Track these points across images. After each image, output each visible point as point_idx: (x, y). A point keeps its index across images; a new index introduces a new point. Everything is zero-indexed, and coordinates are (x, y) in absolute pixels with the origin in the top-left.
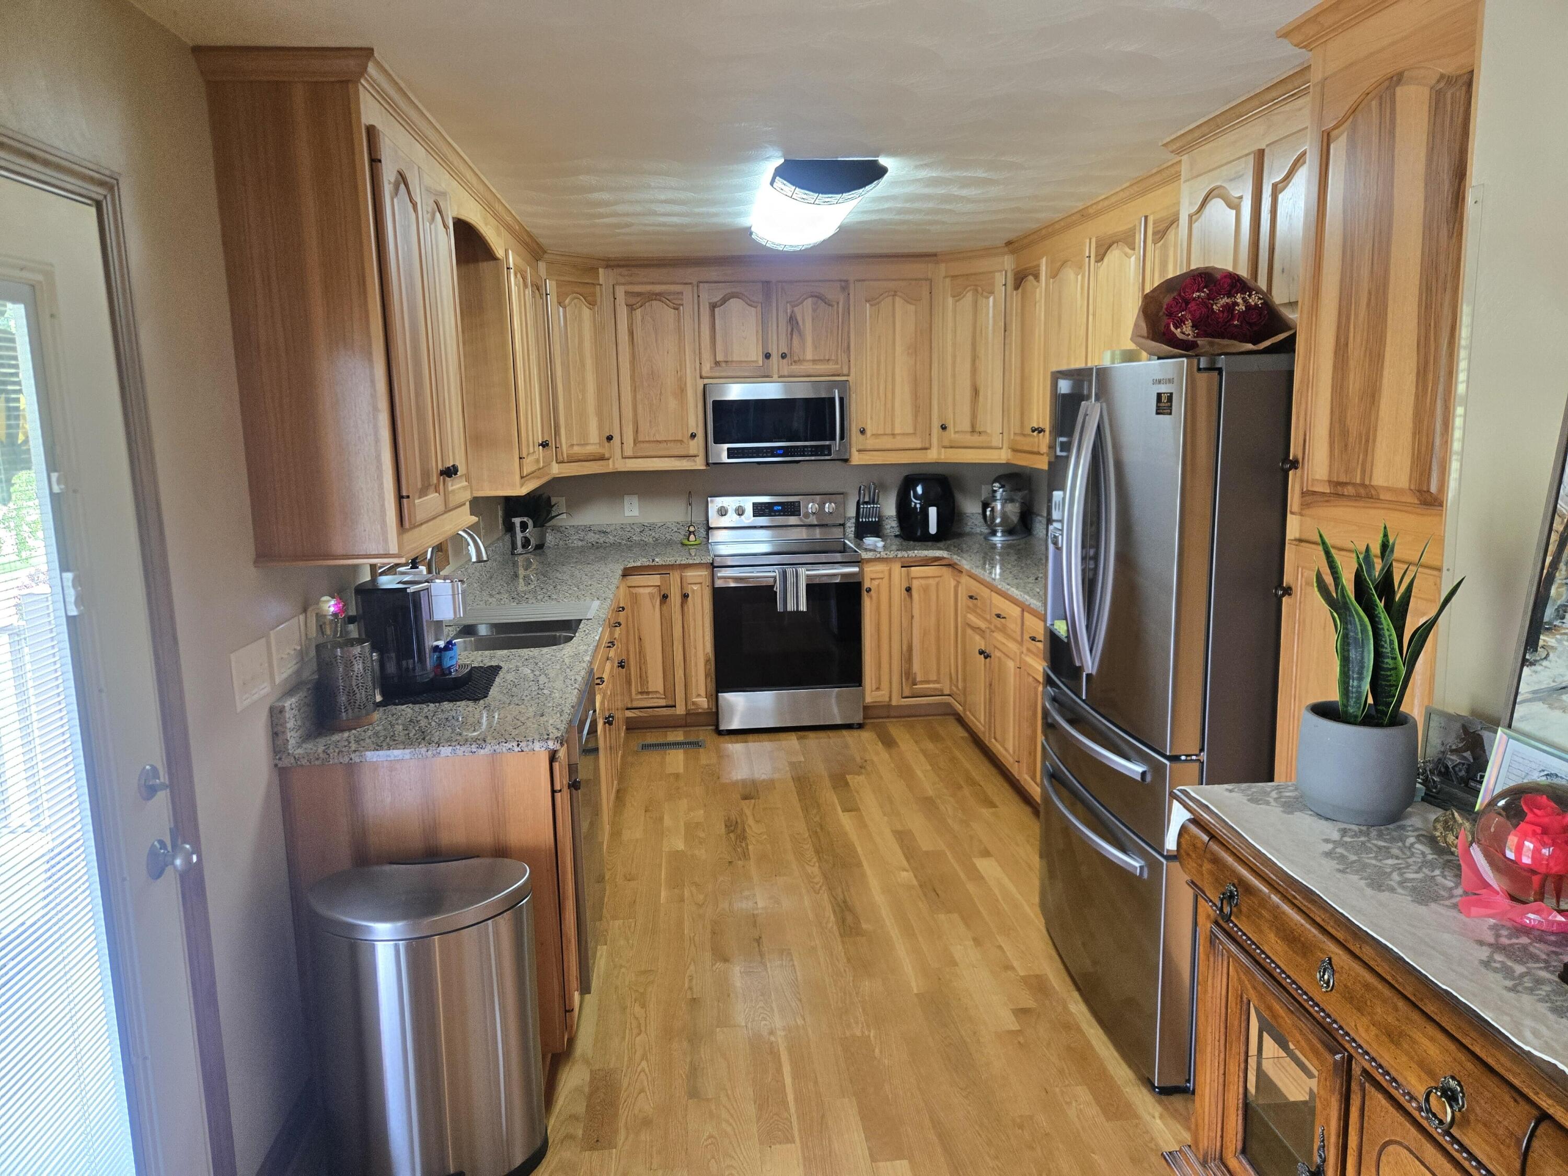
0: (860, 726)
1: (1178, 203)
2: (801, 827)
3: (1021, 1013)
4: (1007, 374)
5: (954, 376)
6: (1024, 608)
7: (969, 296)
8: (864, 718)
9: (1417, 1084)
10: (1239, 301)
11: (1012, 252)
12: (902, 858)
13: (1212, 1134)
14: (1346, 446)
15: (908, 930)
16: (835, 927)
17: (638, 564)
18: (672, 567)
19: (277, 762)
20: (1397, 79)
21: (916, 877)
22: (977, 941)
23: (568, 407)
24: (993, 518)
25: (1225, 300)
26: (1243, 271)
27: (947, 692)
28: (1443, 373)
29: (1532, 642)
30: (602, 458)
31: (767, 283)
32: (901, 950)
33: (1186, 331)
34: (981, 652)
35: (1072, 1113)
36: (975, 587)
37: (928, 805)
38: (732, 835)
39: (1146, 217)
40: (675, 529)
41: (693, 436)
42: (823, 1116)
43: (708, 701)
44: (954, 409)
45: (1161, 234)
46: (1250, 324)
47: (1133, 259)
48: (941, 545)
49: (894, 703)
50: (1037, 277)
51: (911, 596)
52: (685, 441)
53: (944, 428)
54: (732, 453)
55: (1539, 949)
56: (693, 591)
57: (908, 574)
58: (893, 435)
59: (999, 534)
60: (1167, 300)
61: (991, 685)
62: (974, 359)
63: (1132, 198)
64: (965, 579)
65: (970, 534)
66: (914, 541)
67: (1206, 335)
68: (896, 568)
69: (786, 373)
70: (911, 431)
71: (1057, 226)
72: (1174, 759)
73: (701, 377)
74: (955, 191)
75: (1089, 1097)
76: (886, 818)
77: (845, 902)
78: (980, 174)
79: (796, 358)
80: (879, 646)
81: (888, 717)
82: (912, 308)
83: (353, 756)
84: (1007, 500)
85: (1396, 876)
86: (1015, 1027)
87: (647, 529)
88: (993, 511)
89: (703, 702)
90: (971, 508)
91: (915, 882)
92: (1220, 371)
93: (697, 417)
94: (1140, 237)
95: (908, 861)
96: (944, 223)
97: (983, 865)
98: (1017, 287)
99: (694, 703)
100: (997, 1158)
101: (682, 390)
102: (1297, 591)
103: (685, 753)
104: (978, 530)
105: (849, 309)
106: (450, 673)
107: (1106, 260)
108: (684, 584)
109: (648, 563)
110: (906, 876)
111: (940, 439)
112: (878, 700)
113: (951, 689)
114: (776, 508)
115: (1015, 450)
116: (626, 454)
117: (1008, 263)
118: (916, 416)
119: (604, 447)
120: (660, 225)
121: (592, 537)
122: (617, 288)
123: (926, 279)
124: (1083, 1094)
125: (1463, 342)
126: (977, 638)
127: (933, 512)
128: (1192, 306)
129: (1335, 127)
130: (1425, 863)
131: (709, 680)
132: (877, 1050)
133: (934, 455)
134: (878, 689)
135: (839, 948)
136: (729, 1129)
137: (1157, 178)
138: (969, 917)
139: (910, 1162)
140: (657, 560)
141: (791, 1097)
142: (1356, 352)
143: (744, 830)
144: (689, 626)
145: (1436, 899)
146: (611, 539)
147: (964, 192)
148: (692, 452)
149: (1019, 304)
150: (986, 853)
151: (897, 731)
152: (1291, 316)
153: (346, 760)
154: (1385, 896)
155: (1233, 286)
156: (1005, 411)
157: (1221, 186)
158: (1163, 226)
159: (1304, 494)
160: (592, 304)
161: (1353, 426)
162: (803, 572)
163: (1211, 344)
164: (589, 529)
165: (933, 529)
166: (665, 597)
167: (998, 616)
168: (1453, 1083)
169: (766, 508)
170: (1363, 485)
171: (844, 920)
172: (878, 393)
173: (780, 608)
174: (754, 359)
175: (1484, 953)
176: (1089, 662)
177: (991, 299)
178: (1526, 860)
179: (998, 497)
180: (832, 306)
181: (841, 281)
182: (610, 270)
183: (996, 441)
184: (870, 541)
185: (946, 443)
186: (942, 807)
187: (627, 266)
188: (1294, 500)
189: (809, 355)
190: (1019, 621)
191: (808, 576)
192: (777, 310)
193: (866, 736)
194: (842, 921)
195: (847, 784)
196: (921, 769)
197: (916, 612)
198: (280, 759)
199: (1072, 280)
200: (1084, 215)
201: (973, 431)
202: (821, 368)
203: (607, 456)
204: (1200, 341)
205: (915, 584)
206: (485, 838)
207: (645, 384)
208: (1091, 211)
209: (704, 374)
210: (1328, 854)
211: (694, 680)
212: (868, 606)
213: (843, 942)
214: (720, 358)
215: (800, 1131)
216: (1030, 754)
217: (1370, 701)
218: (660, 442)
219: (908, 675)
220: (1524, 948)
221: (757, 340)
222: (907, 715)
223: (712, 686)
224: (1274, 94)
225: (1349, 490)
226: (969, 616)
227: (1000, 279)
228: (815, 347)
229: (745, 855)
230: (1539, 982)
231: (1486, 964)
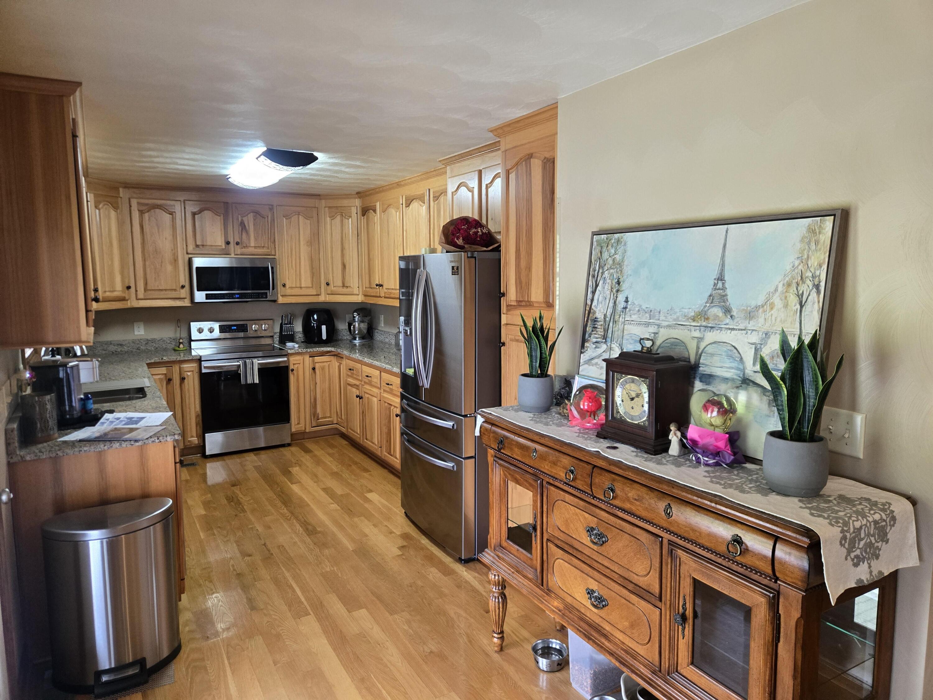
0: (289, 445)
1: (446, 185)
2: (271, 494)
3: (402, 548)
4: (360, 257)
5: (332, 258)
6: (381, 370)
7: (338, 218)
8: (291, 441)
9: (562, 475)
10: (479, 231)
11: (360, 198)
12: (329, 499)
13: (497, 537)
14: (521, 287)
15: (341, 528)
16: (303, 533)
17: (153, 361)
18: (174, 362)
19: (10, 460)
20: (530, 156)
21: (338, 505)
22: (375, 526)
23: (102, 268)
24: (354, 331)
25: (474, 230)
26: (476, 217)
27: (335, 422)
28: (551, 260)
29: (583, 346)
30: (123, 299)
31: (226, 204)
32: (340, 536)
33: (460, 242)
34: (357, 397)
35: (431, 577)
36: (351, 364)
37: (335, 475)
38: (232, 503)
39: (429, 190)
40: (169, 342)
41: (183, 287)
42: (321, 603)
43: (198, 439)
44: (333, 273)
45: (436, 198)
46: (484, 240)
47: (424, 207)
48: (329, 345)
49: (307, 431)
50: (375, 211)
51: (315, 372)
52: (178, 289)
53: (328, 284)
54: (208, 297)
55: (591, 432)
56: (188, 375)
57: (313, 361)
58: (301, 287)
59: (357, 339)
60: (452, 228)
61: (363, 412)
62: (343, 249)
63: (422, 180)
64: (344, 362)
65: (341, 340)
66: (314, 344)
67: (468, 243)
68: (307, 358)
69: (239, 253)
70: (311, 286)
71: (385, 188)
72: (465, 416)
73: (187, 253)
74: (343, 169)
75: (437, 571)
76: (316, 484)
77: (305, 521)
78: (358, 163)
79: (245, 245)
80: (299, 400)
81: (304, 439)
82: (309, 221)
83: (58, 452)
84: (362, 321)
85: (551, 423)
86: (400, 553)
87: (150, 342)
88: (354, 327)
89: (195, 440)
90: (342, 326)
91: (339, 508)
92: (475, 257)
93: (185, 276)
94: (427, 198)
95: (332, 499)
96: (331, 181)
97: (370, 496)
98: (363, 215)
99: (189, 441)
100: (403, 599)
101: (176, 260)
102: (507, 344)
103: (187, 469)
104: (345, 338)
105: (274, 220)
106: (91, 412)
107: (411, 206)
108: (182, 372)
109: (159, 361)
110: (334, 506)
111: (326, 290)
112: (300, 429)
113: (337, 420)
114: (233, 328)
115: (365, 296)
116: (139, 297)
117: (357, 202)
118: (313, 278)
119: (125, 293)
120: (175, 169)
121: (112, 348)
122: (132, 200)
123: (315, 207)
124: (434, 570)
125: (558, 250)
126: (354, 390)
127: (324, 328)
128: (461, 231)
129: (511, 169)
130: (558, 419)
131: (198, 428)
132: (340, 574)
133: (322, 298)
134: (298, 424)
135: (308, 540)
136: (276, 617)
137: (434, 173)
138: (368, 516)
139: (366, 609)
140: (164, 358)
141: (303, 599)
142: (523, 253)
143: (239, 500)
144: (185, 397)
145: (563, 426)
146: (126, 349)
147: (347, 170)
148: (182, 296)
149: (366, 224)
150: (370, 491)
151: (310, 445)
152: (498, 237)
153: (54, 455)
154: (549, 427)
155: (476, 225)
156: (360, 276)
157: (463, 182)
158: (437, 195)
159: (507, 306)
160: (116, 208)
161: (524, 280)
162: (256, 362)
163: (470, 247)
164: (111, 343)
165: (324, 337)
166: (169, 381)
167: (367, 376)
168: (572, 468)
169: (227, 328)
170: (528, 301)
171: (307, 529)
172: (292, 266)
173: (243, 382)
174: (220, 244)
175: (577, 434)
176: (426, 383)
177: (350, 220)
178: (586, 407)
179: (357, 320)
180: (265, 218)
181: (269, 205)
182: (127, 190)
183: (356, 291)
184: (289, 344)
185: (329, 292)
186: (344, 475)
187: (138, 188)
188: (504, 309)
189: (252, 244)
190: (379, 377)
191: (259, 364)
192: (233, 218)
193: (293, 449)
194: (307, 530)
195: (290, 472)
196: (328, 460)
197: (318, 381)
198: (12, 458)
199: (394, 215)
200: (398, 185)
201: (344, 286)
202: (260, 251)
203: (127, 298)
204: (466, 246)
205: (317, 366)
206: (137, 490)
207: (151, 256)
208: (402, 183)
209: (189, 252)
210: (531, 420)
211: (189, 427)
212: (292, 379)
213: (310, 538)
214: (199, 243)
215: (312, 610)
216: (387, 441)
217: (539, 372)
218: (161, 290)
219: (315, 415)
220: (587, 432)
221: (221, 234)
222: (314, 436)
223: (200, 431)
224: (485, 149)
225: (523, 304)
226: (348, 379)
227: (354, 210)
228: (256, 239)
229: (244, 511)
230: (591, 438)
231: (578, 436)
